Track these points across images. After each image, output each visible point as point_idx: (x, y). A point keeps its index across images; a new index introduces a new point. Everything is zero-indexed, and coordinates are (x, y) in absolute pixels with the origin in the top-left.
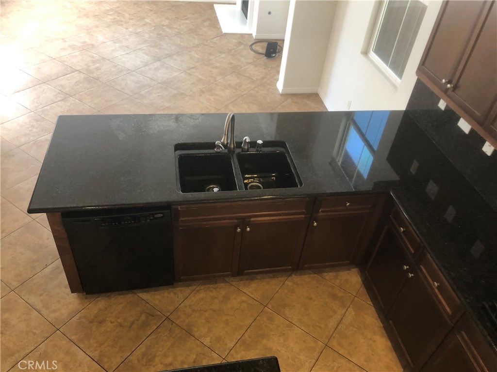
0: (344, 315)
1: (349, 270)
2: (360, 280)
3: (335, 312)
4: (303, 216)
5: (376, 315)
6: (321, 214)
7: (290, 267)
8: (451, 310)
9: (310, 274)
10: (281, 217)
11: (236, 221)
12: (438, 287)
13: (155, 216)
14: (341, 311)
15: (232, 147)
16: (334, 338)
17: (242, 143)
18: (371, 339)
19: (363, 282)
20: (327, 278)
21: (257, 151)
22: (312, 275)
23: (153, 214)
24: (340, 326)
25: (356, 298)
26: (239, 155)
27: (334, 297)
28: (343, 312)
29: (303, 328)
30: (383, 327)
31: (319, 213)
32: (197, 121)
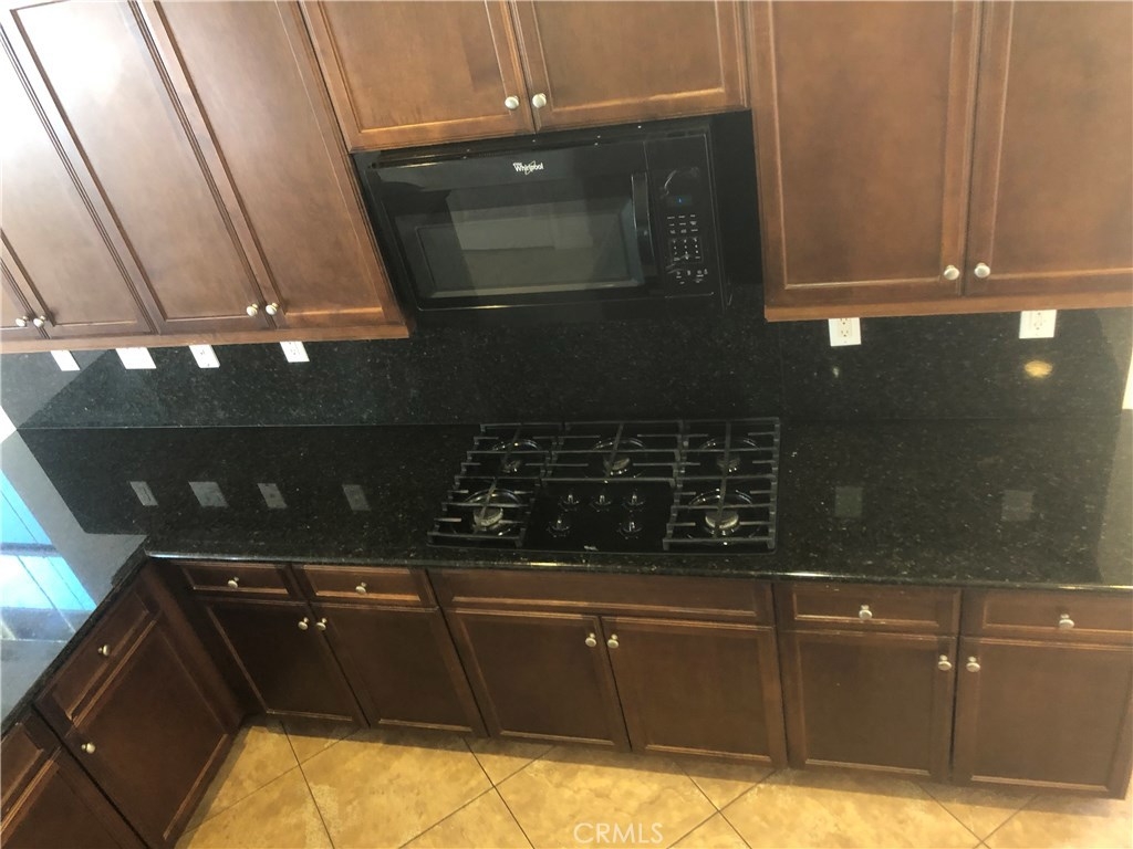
0: (318, 809)
3: (300, 825)
4: (49, 763)
6: (77, 722)
8: (413, 594)
12: (368, 589)
18: (390, 780)
20: (225, 804)
25: (304, 766)
27: (273, 810)
28: (311, 807)
31: (71, 723)
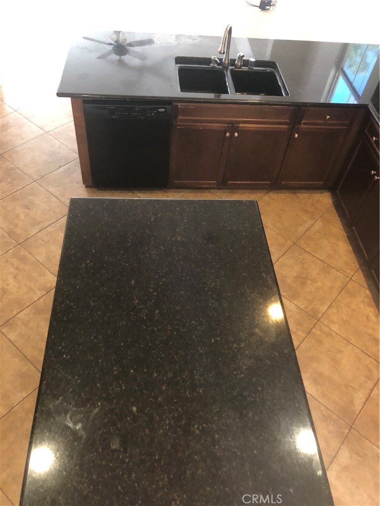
0: (313, 225)
1: (322, 193)
2: (331, 201)
3: (305, 222)
4: (286, 126)
5: (341, 227)
6: (302, 126)
7: (269, 182)
9: (286, 193)
10: (266, 126)
11: (226, 125)
13: (159, 110)
14: (310, 222)
15: (227, 62)
16: (302, 239)
17: (235, 60)
18: (334, 243)
19: (334, 203)
20: (301, 197)
21: (249, 68)
22: (287, 194)
23: (157, 108)
24: (308, 232)
25: (325, 214)
26: (232, 71)
27: (306, 212)
28: (312, 222)
29: (275, 230)
30: (347, 237)
31: (301, 124)
32: (196, 41)
